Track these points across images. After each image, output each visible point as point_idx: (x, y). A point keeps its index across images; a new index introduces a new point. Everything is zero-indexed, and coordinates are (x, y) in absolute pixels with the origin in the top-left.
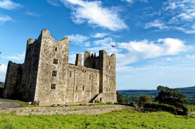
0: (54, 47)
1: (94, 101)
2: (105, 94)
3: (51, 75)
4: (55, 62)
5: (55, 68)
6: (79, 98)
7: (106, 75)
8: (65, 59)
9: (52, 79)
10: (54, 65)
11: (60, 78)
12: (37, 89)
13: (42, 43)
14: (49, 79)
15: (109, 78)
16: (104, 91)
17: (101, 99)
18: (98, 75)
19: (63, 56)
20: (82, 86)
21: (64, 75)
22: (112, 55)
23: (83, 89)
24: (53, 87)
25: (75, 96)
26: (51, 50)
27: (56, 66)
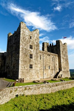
0: (29, 35)
1: (57, 77)
2: (64, 71)
3: (29, 58)
4: (31, 47)
5: (31, 52)
6: (47, 75)
7: (63, 58)
8: (37, 45)
9: (30, 61)
10: (30, 49)
11: (35, 60)
12: (20, 69)
13: (21, 32)
14: (28, 60)
15: (64, 60)
16: (63, 69)
17: (61, 75)
18: (57, 58)
19: (35, 43)
20: (48, 66)
21: (37, 57)
22: (64, 44)
23: (49, 68)
24: (31, 67)
25: (44, 74)
26: (27, 38)
27: (32, 50)
